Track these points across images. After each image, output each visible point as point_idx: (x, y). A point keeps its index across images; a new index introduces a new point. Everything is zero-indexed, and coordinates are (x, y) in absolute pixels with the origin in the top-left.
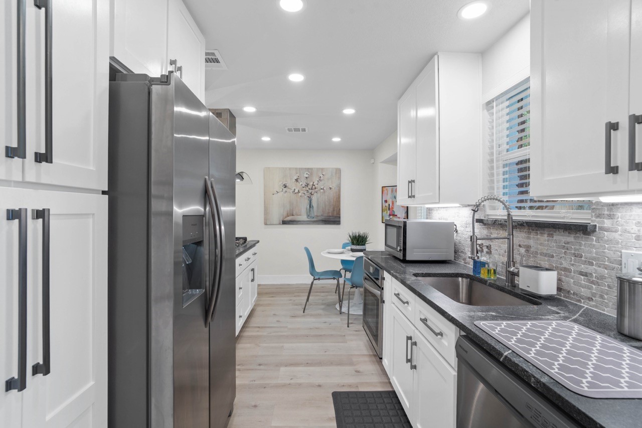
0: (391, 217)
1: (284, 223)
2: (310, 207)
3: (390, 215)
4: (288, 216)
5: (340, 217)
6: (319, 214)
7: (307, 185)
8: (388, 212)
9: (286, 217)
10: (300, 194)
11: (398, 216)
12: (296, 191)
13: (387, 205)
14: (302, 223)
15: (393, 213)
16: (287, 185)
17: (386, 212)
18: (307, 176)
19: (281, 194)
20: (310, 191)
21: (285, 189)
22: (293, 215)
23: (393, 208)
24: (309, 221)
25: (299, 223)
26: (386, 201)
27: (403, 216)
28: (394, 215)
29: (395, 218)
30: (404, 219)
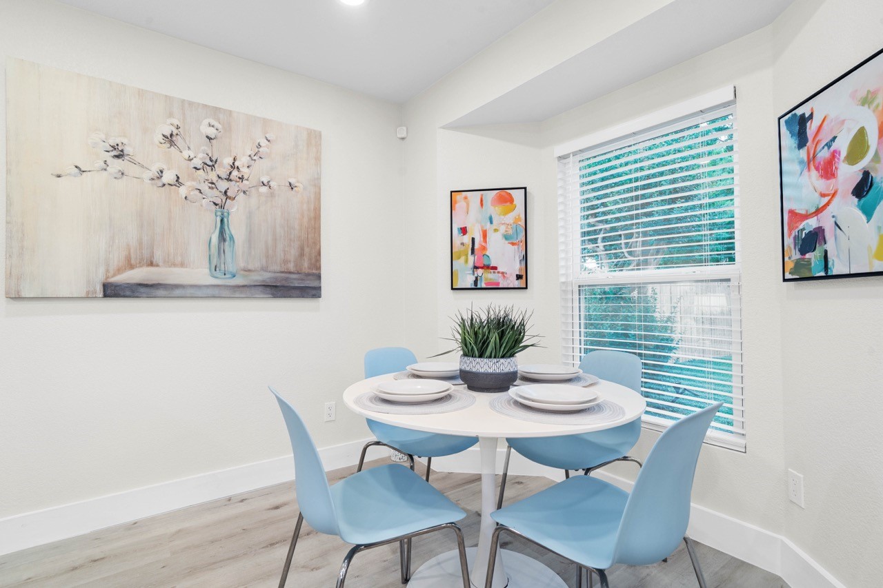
0: (480, 272)
1: (111, 291)
2: (222, 237)
3: (476, 268)
4: (132, 267)
5: (318, 276)
7: (212, 164)
8: (471, 259)
9: (119, 271)
10: (183, 191)
11: (500, 269)
12: (169, 177)
13: (467, 239)
14: (189, 292)
15: (486, 263)
16: (127, 150)
17: (463, 258)
18: (211, 132)
20: (223, 185)
21: (117, 165)
22: (151, 264)
23: (484, 248)
24: (218, 286)
25: (178, 292)
26: (464, 231)
27: (517, 268)
28: (488, 267)
29: (490, 276)
30: (519, 277)
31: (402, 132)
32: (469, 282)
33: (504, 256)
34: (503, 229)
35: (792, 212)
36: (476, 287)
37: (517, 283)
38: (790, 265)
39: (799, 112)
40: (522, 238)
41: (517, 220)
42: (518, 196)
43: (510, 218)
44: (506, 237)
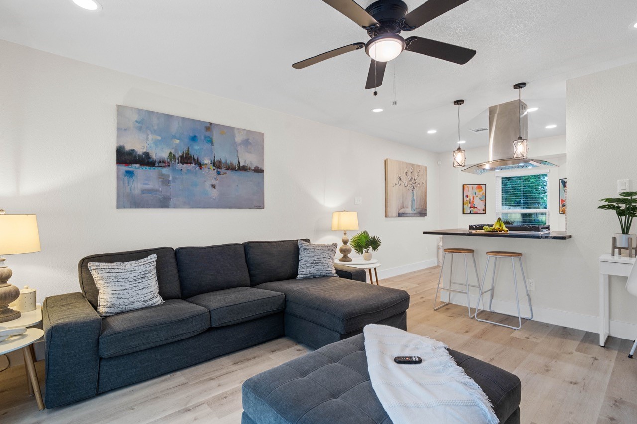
0: (472, 209)
1: (399, 215)
2: (413, 200)
3: (471, 207)
5: (426, 210)
6: (417, 207)
7: (411, 179)
8: (469, 205)
9: (400, 210)
10: (408, 188)
11: (478, 208)
12: (406, 184)
13: (468, 199)
14: (408, 215)
16: (401, 178)
17: (467, 205)
18: (411, 170)
19: (397, 186)
20: (413, 185)
21: (400, 182)
22: (404, 207)
23: (473, 202)
24: (412, 213)
25: (405, 215)
26: (467, 197)
27: (483, 208)
28: (474, 207)
29: (475, 210)
30: (483, 210)
31: (440, 163)
32: (469, 212)
33: (479, 204)
34: (479, 196)
35: (562, 200)
36: (471, 213)
37: (483, 212)
38: (561, 210)
39: (564, 180)
40: (484, 198)
41: (483, 193)
42: (483, 187)
43: (481, 193)
44: (480, 199)
